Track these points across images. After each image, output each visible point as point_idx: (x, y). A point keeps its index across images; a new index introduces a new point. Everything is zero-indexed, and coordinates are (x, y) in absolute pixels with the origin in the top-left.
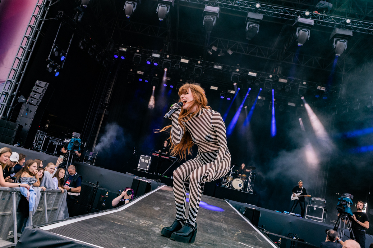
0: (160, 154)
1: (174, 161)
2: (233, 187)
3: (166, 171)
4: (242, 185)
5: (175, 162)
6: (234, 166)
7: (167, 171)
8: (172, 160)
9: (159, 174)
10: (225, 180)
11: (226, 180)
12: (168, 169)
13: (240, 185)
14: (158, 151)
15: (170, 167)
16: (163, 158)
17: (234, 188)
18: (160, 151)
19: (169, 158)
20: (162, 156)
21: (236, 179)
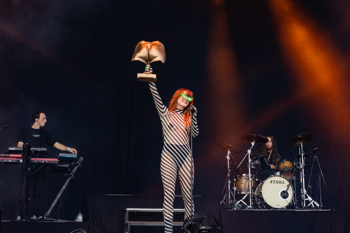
0: (26, 152)
1: (72, 167)
2: (266, 204)
3: (53, 205)
4: (290, 192)
5: (75, 169)
6: (253, 144)
7: (56, 201)
8: (67, 166)
9: (34, 217)
10: (232, 190)
11: (235, 189)
12: (59, 196)
13: (284, 195)
14: (16, 145)
15: (64, 187)
16: (39, 164)
17: (269, 207)
18: (21, 144)
19: (56, 160)
20: (33, 159)
21: (268, 180)
